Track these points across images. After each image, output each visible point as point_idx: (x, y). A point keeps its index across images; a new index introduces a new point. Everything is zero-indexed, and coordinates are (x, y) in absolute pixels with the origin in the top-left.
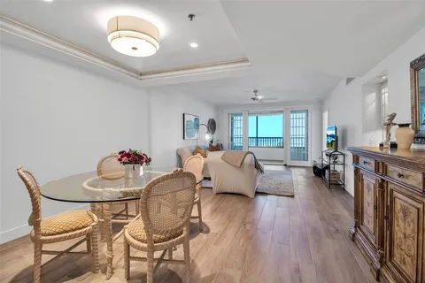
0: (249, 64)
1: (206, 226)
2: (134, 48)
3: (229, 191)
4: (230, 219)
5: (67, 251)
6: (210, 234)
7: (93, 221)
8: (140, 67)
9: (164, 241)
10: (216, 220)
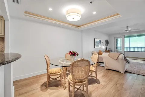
0: (120, 15)
1: (99, 81)
2: (73, 19)
3: (112, 69)
4: (110, 80)
5: (55, 79)
6: (100, 85)
7: (61, 72)
8: (77, 24)
9: (78, 82)
10: (104, 80)
